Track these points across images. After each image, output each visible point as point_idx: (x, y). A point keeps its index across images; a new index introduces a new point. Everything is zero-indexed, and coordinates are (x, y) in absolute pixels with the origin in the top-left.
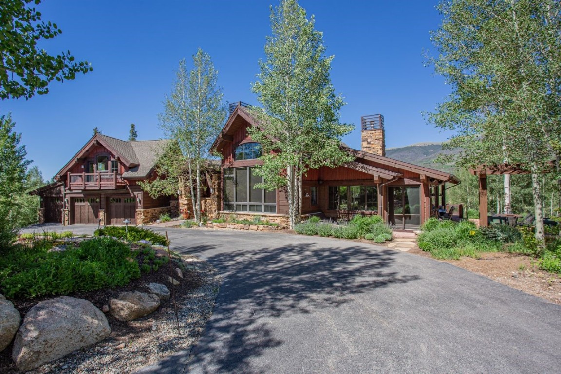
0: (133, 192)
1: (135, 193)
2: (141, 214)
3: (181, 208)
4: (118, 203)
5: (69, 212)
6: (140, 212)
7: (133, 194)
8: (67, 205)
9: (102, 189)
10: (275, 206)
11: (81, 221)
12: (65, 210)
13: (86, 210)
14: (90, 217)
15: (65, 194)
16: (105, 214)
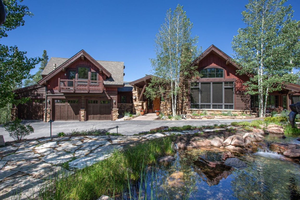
0: (109, 96)
1: (111, 96)
2: (116, 112)
3: (136, 108)
4: (95, 104)
5: (50, 110)
6: (115, 111)
7: (110, 97)
8: (49, 105)
9: (90, 92)
10: (233, 105)
11: (61, 118)
12: (47, 109)
13: (66, 109)
14: (69, 115)
15: (47, 96)
16: (85, 112)
